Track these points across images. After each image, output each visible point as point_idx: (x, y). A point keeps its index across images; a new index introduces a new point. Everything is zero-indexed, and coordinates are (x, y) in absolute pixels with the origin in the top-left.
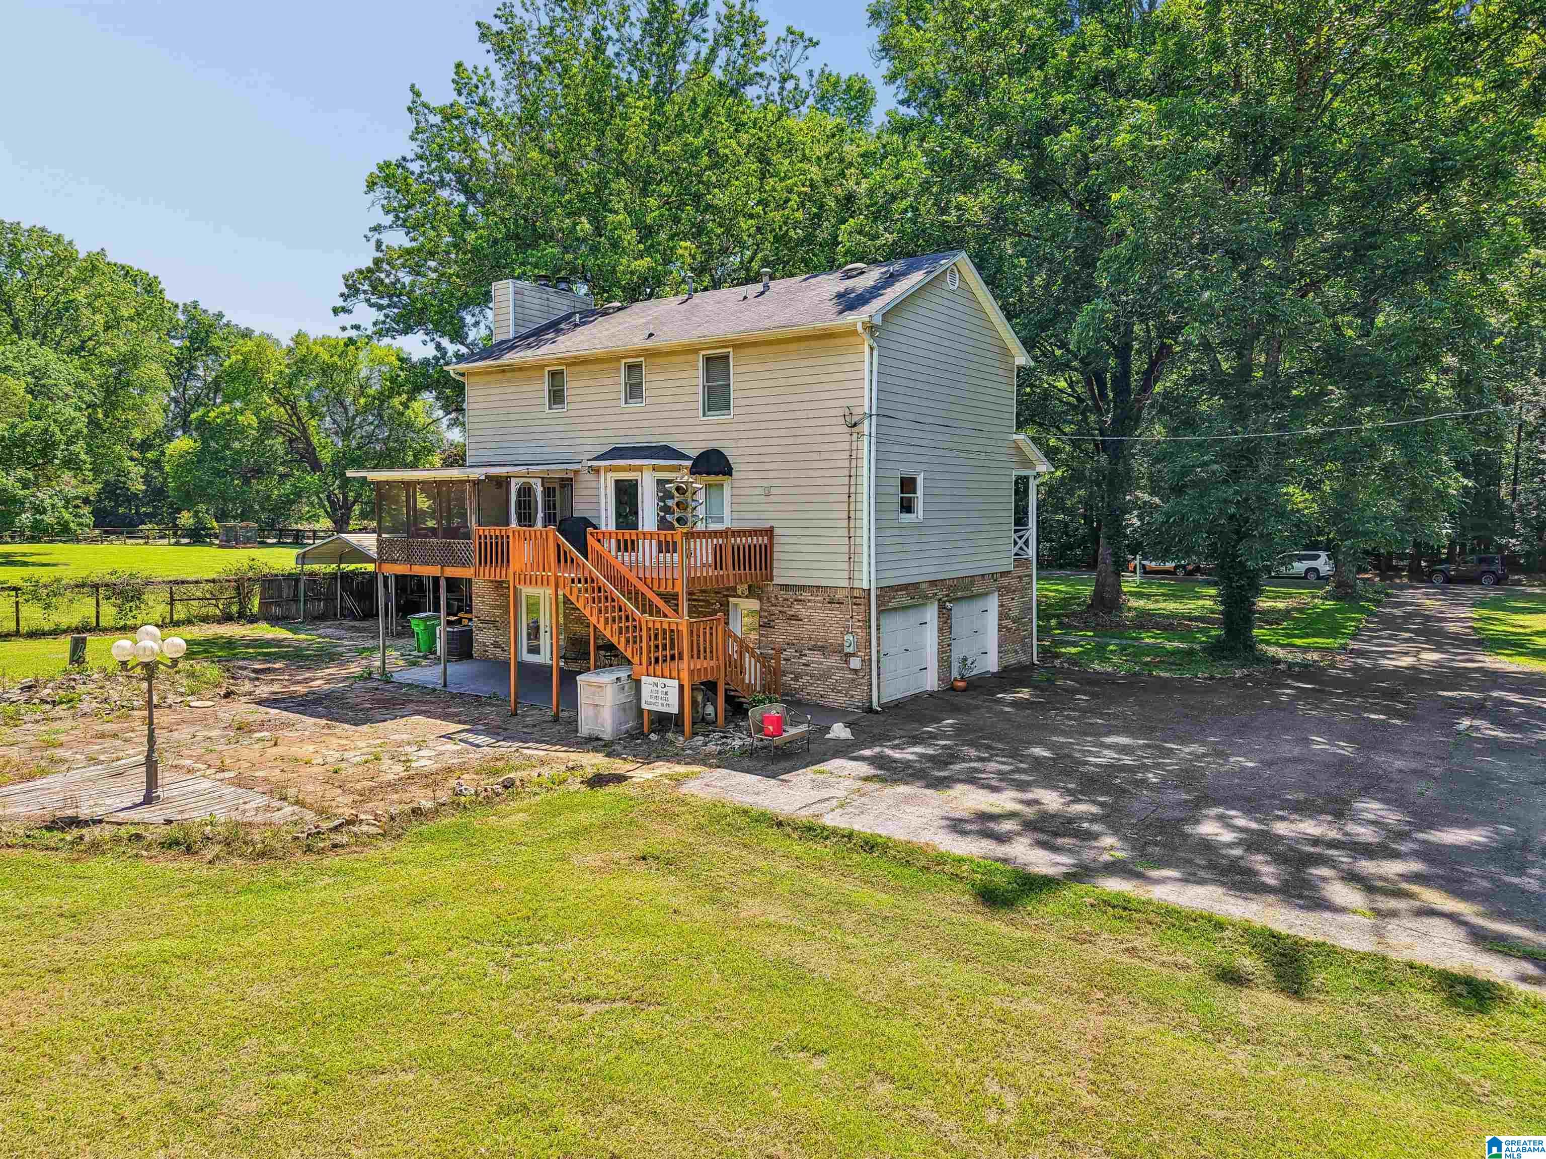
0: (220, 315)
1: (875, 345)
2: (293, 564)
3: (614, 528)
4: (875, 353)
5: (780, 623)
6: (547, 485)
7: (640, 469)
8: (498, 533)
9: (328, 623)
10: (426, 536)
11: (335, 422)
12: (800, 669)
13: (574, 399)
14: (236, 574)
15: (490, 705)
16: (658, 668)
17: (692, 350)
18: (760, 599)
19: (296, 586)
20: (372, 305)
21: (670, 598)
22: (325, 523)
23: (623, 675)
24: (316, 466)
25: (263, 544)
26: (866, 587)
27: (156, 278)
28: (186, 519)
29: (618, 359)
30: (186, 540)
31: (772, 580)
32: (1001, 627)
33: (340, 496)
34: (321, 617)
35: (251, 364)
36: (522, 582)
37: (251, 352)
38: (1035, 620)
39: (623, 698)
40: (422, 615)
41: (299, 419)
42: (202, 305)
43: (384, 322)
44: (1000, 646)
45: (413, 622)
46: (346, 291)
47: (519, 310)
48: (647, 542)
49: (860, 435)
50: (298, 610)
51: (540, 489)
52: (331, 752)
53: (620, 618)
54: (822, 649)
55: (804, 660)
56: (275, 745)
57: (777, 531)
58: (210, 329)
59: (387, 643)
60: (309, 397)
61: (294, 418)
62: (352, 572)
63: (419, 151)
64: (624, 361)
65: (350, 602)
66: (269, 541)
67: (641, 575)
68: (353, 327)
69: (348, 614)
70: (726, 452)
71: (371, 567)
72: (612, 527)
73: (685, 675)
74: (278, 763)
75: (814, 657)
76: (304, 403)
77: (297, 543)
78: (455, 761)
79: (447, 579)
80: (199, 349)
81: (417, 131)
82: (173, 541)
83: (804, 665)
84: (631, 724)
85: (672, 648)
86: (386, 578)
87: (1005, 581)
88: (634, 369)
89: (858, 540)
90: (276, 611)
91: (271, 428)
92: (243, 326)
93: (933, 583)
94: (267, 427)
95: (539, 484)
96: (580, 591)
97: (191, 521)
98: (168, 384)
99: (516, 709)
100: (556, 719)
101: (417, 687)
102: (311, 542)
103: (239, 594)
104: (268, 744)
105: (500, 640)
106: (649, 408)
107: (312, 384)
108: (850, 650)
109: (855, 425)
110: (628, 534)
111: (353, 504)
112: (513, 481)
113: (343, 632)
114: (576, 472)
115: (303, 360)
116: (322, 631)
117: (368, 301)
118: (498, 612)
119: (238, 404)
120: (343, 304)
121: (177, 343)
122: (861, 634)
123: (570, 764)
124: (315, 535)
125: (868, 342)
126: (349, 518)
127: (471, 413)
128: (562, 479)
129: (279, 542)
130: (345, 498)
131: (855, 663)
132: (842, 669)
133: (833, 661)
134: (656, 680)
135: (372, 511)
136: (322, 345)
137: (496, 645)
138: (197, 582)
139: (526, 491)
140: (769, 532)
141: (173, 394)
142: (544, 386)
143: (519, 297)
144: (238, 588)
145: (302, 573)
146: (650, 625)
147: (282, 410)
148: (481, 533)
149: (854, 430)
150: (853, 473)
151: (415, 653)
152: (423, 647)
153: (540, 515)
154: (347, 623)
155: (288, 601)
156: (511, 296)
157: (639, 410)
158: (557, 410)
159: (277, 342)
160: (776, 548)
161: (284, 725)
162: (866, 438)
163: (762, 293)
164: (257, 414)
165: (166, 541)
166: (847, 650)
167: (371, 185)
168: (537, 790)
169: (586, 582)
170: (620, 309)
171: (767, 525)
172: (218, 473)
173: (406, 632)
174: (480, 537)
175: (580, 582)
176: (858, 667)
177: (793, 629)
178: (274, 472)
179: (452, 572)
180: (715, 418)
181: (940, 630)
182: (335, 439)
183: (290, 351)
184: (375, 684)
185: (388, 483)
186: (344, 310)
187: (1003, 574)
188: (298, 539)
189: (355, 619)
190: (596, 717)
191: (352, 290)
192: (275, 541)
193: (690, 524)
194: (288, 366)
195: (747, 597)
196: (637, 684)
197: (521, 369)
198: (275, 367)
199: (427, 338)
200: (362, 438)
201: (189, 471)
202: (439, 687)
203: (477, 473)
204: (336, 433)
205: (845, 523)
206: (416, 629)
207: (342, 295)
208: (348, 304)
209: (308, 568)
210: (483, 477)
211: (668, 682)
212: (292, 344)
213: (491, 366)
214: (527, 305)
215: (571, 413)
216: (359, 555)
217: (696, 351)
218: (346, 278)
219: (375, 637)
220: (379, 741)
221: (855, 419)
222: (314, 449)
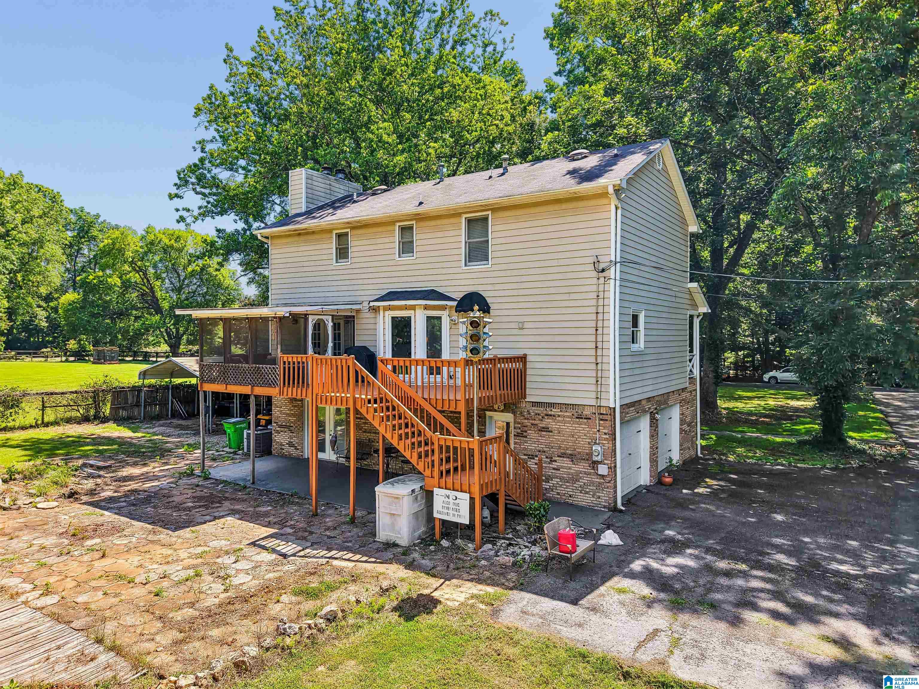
0: (98, 216)
1: (619, 205)
2: (137, 379)
3: (390, 357)
4: (619, 212)
5: (532, 434)
6: (336, 321)
7: (413, 308)
8: (299, 360)
9: (161, 422)
10: (240, 362)
11: (172, 283)
12: (550, 472)
13: (356, 255)
14: (94, 387)
15: (292, 503)
16: (450, 480)
17: (455, 214)
18: (514, 413)
19: (138, 396)
20: (197, 193)
21: (454, 417)
22: (164, 348)
23: (417, 486)
24: (159, 310)
25: (123, 361)
26: (612, 406)
27: (58, 193)
28: (72, 345)
29: (392, 223)
30: (72, 359)
31: (525, 398)
32: (681, 431)
33: (174, 330)
34: (158, 417)
35: (117, 245)
36: (324, 402)
37: (117, 238)
38: (699, 424)
39: (416, 508)
40: (233, 420)
41: (148, 280)
42: (87, 210)
43: (206, 207)
44: (681, 445)
45: (226, 426)
46: (178, 182)
47: (310, 191)
48: (419, 368)
49: (607, 279)
50: (139, 414)
51: (330, 325)
52: (155, 566)
53: (413, 433)
54: (572, 457)
55: (554, 465)
56: (103, 556)
57: (529, 358)
58: (91, 225)
59: (206, 440)
60: (155, 267)
61: (145, 281)
62: (180, 384)
63: (232, 89)
64: (398, 224)
65: (178, 406)
66: (127, 359)
67: (426, 396)
68: (184, 209)
69: (175, 415)
70: (484, 294)
71: (194, 381)
72: (389, 355)
73: (476, 490)
74: (102, 582)
75: (565, 463)
76: (151, 271)
77: (145, 360)
78: (271, 575)
79: (256, 396)
80: (84, 237)
81: (231, 75)
82: (64, 359)
83: (554, 469)
84: (423, 529)
85: (456, 460)
86: (205, 392)
87: (684, 395)
88: (406, 230)
89: (605, 367)
90: (123, 413)
91: (129, 287)
92: (113, 223)
93: (649, 399)
94: (127, 285)
95: (330, 320)
96: (375, 410)
97: (76, 346)
98: (64, 258)
99: (316, 509)
100: (353, 521)
101: (230, 483)
102: (154, 359)
103: (95, 402)
104: (97, 555)
105: (295, 440)
106: (418, 261)
107: (157, 258)
108: (599, 458)
109: (603, 271)
110: (401, 361)
111: (182, 335)
112: (311, 318)
113: (172, 430)
114: (358, 311)
115: (152, 243)
116: (156, 429)
117: (194, 190)
118: (293, 419)
119: (108, 272)
120: (177, 191)
121: (69, 234)
122: (608, 445)
123: (385, 584)
124: (157, 355)
125: (614, 201)
126: (180, 344)
127: (273, 266)
128: (346, 317)
129: (134, 360)
130: (177, 331)
131: (603, 470)
132: (590, 474)
133: (582, 467)
134: (448, 492)
135: (195, 339)
136: (164, 234)
137: (291, 444)
138: (63, 393)
139: (319, 326)
140: (523, 359)
141: (68, 266)
142: (332, 245)
143: (310, 181)
144: (95, 397)
145: (143, 385)
146: (442, 443)
147: (137, 275)
148: (285, 359)
149: (601, 275)
150: (600, 310)
151: (227, 449)
152: (233, 445)
153: (330, 345)
154: (176, 422)
155: (132, 406)
156: (304, 181)
157: (410, 262)
158: (343, 263)
159: (135, 233)
160: (529, 372)
161: (116, 530)
162: (612, 282)
163: (503, 174)
164: (121, 278)
165: (59, 359)
166: (595, 459)
167: (198, 111)
168: (359, 621)
169: (381, 402)
170: (385, 191)
171: (520, 353)
172: (94, 315)
173: (219, 431)
174: (284, 363)
175: (375, 402)
176: (606, 473)
177: (545, 439)
178: (131, 314)
179: (260, 391)
180: (477, 267)
181: (652, 436)
182: (172, 294)
183: (143, 238)
184: (195, 481)
185: (208, 319)
186: (177, 196)
187: (684, 390)
188: (146, 358)
189: (182, 418)
190: (393, 525)
191: (183, 182)
192: (131, 359)
193: (481, 354)
194: (141, 247)
195: (502, 411)
196: (429, 495)
197: (313, 233)
198: (133, 247)
199: (237, 218)
200: (189, 293)
201: (75, 314)
202: (248, 484)
203: (283, 312)
204: (172, 290)
205: (593, 352)
206: (228, 431)
207: (176, 185)
208: (180, 192)
209: (147, 382)
210: (288, 315)
211: (460, 495)
212: (143, 233)
213: (290, 231)
214: (315, 188)
215: (354, 266)
216: (186, 373)
217: (459, 215)
218: (179, 173)
219: (197, 433)
220: (199, 550)
221: (602, 266)
222: (158, 300)
